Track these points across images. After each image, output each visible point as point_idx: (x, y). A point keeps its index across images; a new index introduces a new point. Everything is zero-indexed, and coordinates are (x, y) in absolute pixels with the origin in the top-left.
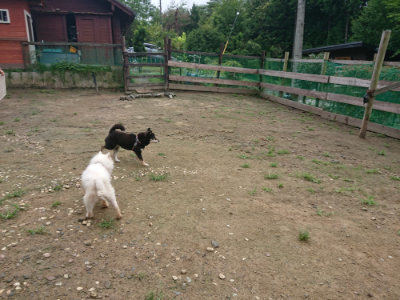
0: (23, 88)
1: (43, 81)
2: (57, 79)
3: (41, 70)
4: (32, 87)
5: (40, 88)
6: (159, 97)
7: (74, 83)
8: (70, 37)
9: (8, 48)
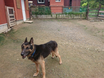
0: (62, 19)
1: (66, 17)
2: (69, 16)
3: (66, 14)
4: (64, 18)
5: (66, 19)
6: (99, 21)
7: (73, 17)
8: (70, 5)
9: (59, 8)
